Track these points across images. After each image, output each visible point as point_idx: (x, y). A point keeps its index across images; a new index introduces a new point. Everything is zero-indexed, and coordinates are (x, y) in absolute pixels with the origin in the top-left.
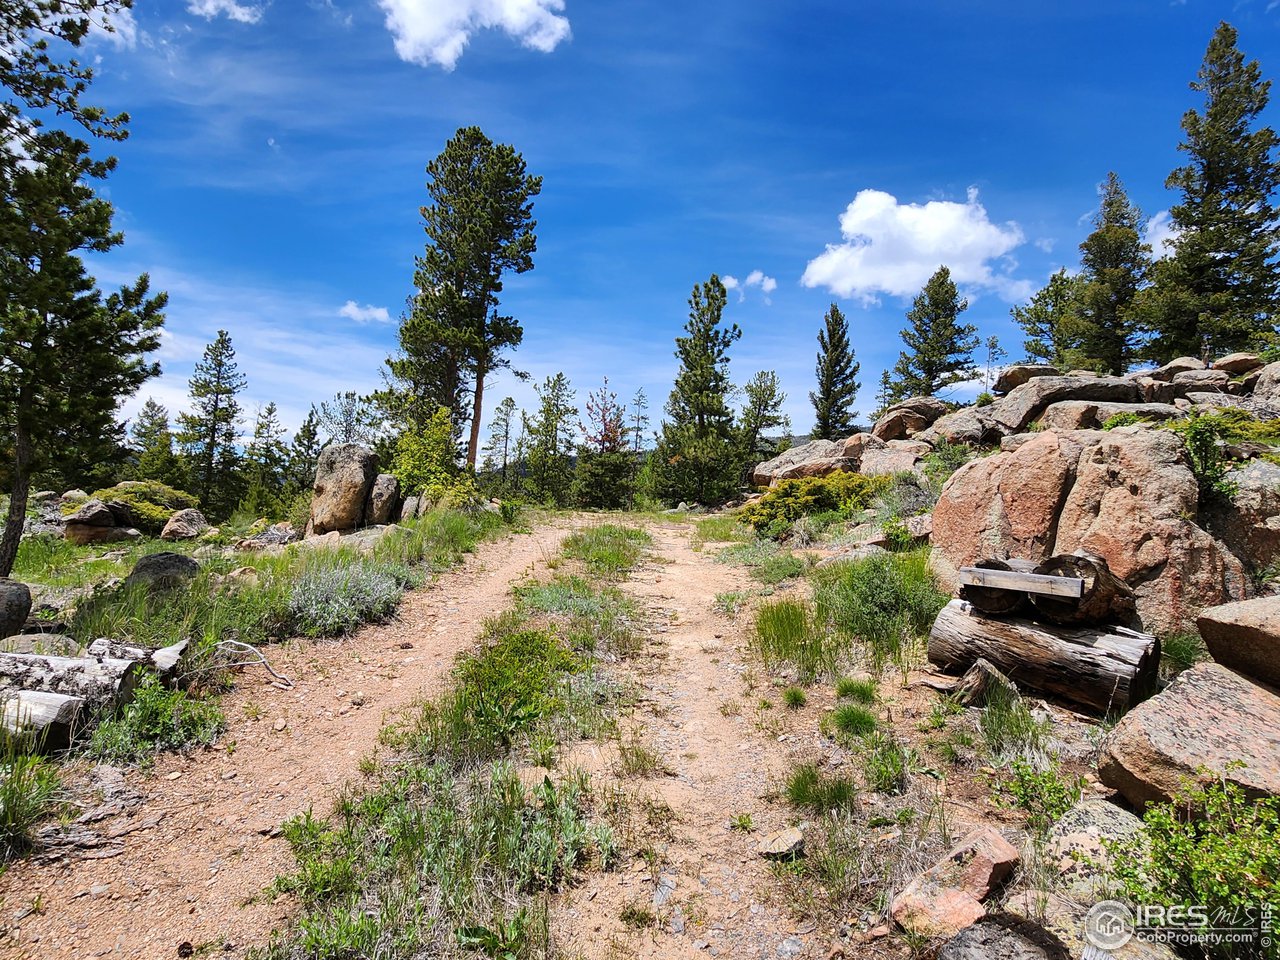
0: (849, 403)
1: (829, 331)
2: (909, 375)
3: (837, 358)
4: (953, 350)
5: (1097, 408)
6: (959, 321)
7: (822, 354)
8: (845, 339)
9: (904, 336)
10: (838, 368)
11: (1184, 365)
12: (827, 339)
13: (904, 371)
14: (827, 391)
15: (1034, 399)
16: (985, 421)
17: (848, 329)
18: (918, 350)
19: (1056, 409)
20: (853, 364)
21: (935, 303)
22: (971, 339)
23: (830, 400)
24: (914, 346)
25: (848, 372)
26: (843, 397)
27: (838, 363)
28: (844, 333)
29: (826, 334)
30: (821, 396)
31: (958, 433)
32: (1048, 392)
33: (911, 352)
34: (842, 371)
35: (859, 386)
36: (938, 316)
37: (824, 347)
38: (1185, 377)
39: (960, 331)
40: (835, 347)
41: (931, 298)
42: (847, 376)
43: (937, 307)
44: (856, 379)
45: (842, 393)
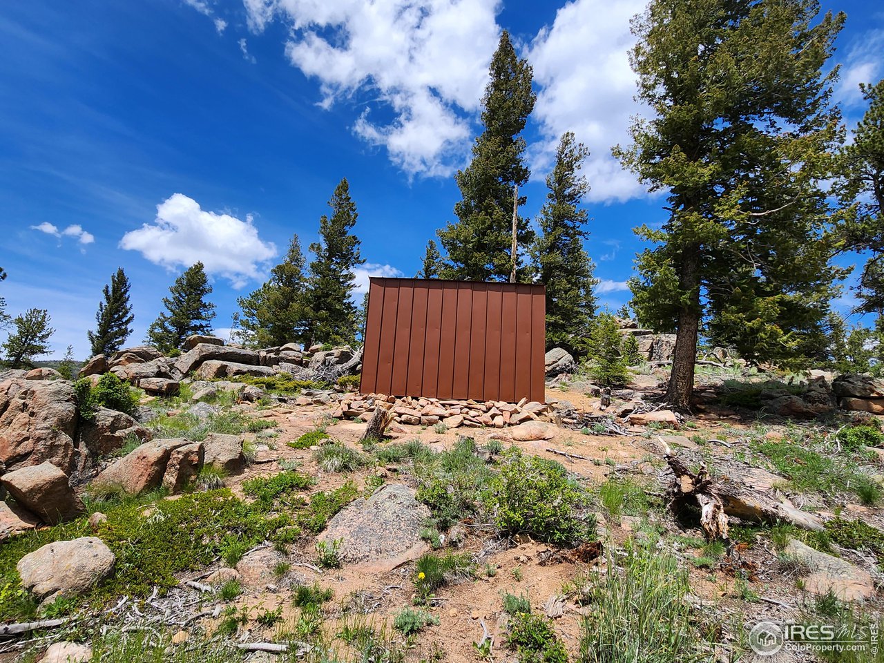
0: (122, 342)
1: (113, 286)
2: (165, 329)
3: (116, 308)
4: (198, 317)
5: (227, 366)
6: (205, 299)
7: (105, 303)
8: (127, 296)
9: (165, 302)
10: (116, 316)
11: (290, 347)
12: (110, 293)
13: (162, 326)
14: (104, 331)
15: (197, 356)
16: (162, 367)
17: (130, 289)
18: (174, 314)
19: (207, 364)
20: (129, 315)
21: (190, 285)
22: (210, 312)
23: (105, 339)
24: (172, 311)
25: (124, 320)
26: (117, 338)
27: (117, 311)
28: (126, 291)
29: (110, 289)
30: (98, 335)
31: (137, 374)
32: (204, 353)
33: (169, 314)
34: (120, 318)
35: (131, 331)
36: (191, 293)
37: (108, 298)
38: (285, 354)
39: (205, 306)
40: (116, 300)
41: (188, 280)
42: (123, 323)
43: (191, 288)
44: (130, 326)
45: (115, 335)
